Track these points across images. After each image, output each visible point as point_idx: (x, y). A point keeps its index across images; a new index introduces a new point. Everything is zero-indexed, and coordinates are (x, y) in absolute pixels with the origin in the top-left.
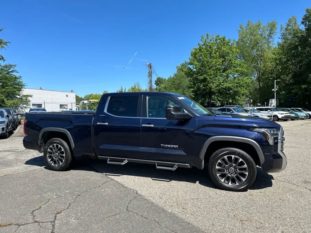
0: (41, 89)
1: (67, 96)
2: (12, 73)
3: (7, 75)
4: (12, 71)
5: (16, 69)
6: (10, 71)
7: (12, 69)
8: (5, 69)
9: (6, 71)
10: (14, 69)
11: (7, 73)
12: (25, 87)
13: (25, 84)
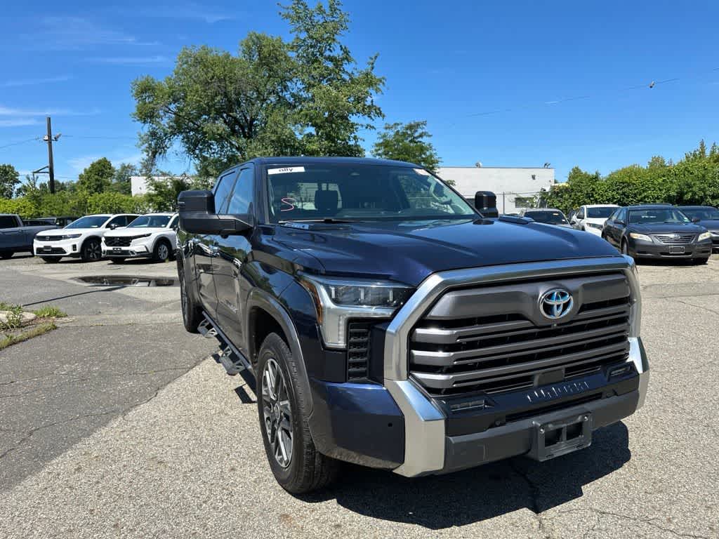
0: (478, 166)
1: (533, 177)
2: (420, 139)
3: (412, 144)
4: (421, 136)
5: (426, 129)
6: (416, 134)
7: (420, 131)
8: (409, 132)
9: (410, 136)
10: (424, 131)
11: (411, 141)
12: (440, 164)
13: (440, 160)
